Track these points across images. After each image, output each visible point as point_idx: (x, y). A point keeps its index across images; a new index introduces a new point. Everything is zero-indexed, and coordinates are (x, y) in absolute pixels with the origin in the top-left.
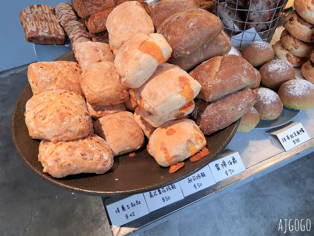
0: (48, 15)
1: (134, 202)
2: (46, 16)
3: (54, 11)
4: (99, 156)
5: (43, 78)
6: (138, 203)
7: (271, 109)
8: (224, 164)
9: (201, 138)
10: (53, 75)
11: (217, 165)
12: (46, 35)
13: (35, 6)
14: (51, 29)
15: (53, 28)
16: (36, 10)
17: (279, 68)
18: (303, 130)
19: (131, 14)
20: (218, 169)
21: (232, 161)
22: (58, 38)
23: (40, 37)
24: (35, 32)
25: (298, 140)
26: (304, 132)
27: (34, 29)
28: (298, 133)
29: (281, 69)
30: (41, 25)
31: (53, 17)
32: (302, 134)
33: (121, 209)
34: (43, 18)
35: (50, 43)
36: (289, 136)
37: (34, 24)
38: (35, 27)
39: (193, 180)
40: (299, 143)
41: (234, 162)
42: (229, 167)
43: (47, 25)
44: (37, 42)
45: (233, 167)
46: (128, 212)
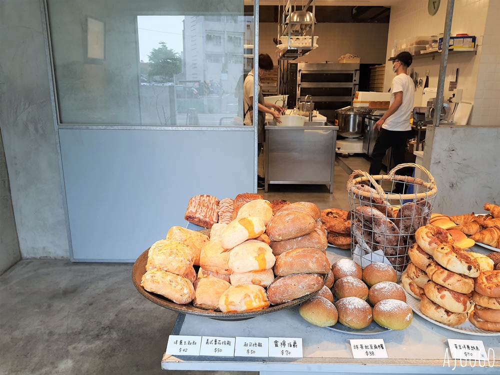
0: (211, 204)
1: (192, 342)
2: (209, 205)
3: (218, 203)
4: (181, 287)
5: (177, 237)
6: (194, 343)
7: (352, 314)
8: (284, 344)
9: (259, 298)
10: (184, 237)
11: (276, 342)
12: (201, 217)
13: (205, 196)
14: (207, 214)
15: (210, 214)
16: (204, 198)
17: (385, 287)
18: (382, 347)
19: (256, 206)
20: (276, 346)
21: (292, 344)
22: (210, 223)
23: (196, 218)
24: (193, 213)
25: (372, 353)
26: (383, 348)
27: (194, 211)
28: (376, 347)
29: (386, 288)
30: (200, 209)
31: (215, 207)
32: (379, 350)
33: (179, 342)
34: (206, 205)
35: (202, 225)
36: (364, 346)
37: (196, 207)
38: (195, 209)
39: (249, 345)
40: (372, 357)
41: (294, 345)
42: (287, 348)
43: (205, 210)
44: (192, 222)
45: (292, 349)
46: (183, 347)
